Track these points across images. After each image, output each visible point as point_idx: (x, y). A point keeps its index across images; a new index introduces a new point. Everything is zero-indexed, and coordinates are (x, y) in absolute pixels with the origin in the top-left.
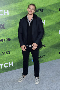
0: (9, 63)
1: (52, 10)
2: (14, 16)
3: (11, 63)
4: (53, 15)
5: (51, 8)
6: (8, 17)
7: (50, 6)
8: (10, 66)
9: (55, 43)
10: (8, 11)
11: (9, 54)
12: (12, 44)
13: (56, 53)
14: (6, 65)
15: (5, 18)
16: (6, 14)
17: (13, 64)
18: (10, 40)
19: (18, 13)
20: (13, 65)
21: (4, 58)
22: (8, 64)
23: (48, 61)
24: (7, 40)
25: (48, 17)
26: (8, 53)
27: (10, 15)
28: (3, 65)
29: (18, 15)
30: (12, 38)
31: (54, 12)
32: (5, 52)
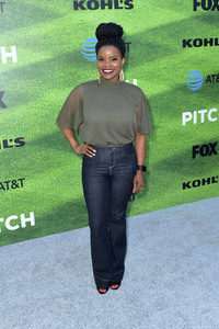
0: (22, 216)
1: (160, 46)
2: (36, 66)
3: (27, 216)
4: (163, 62)
5: (159, 39)
6: (15, 71)
7: (152, 30)
8: (24, 225)
9: (170, 154)
10: (13, 48)
11: (20, 189)
12: (29, 157)
13: (174, 185)
14: (13, 223)
15: (5, 73)
16: (9, 59)
17: (35, 219)
18: (23, 144)
19: (48, 57)
20: (33, 224)
21: (7, 199)
22: (19, 220)
23: (145, 211)
24: (13, 143)
25: (147, 67)
26: (17, 186)
27: (21, 63)
28: (4, 222)
29: (48, 61)
30: (28, 138)
31: (167, 51)
32: (7, 182)
